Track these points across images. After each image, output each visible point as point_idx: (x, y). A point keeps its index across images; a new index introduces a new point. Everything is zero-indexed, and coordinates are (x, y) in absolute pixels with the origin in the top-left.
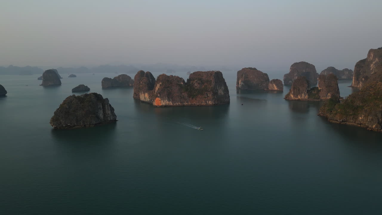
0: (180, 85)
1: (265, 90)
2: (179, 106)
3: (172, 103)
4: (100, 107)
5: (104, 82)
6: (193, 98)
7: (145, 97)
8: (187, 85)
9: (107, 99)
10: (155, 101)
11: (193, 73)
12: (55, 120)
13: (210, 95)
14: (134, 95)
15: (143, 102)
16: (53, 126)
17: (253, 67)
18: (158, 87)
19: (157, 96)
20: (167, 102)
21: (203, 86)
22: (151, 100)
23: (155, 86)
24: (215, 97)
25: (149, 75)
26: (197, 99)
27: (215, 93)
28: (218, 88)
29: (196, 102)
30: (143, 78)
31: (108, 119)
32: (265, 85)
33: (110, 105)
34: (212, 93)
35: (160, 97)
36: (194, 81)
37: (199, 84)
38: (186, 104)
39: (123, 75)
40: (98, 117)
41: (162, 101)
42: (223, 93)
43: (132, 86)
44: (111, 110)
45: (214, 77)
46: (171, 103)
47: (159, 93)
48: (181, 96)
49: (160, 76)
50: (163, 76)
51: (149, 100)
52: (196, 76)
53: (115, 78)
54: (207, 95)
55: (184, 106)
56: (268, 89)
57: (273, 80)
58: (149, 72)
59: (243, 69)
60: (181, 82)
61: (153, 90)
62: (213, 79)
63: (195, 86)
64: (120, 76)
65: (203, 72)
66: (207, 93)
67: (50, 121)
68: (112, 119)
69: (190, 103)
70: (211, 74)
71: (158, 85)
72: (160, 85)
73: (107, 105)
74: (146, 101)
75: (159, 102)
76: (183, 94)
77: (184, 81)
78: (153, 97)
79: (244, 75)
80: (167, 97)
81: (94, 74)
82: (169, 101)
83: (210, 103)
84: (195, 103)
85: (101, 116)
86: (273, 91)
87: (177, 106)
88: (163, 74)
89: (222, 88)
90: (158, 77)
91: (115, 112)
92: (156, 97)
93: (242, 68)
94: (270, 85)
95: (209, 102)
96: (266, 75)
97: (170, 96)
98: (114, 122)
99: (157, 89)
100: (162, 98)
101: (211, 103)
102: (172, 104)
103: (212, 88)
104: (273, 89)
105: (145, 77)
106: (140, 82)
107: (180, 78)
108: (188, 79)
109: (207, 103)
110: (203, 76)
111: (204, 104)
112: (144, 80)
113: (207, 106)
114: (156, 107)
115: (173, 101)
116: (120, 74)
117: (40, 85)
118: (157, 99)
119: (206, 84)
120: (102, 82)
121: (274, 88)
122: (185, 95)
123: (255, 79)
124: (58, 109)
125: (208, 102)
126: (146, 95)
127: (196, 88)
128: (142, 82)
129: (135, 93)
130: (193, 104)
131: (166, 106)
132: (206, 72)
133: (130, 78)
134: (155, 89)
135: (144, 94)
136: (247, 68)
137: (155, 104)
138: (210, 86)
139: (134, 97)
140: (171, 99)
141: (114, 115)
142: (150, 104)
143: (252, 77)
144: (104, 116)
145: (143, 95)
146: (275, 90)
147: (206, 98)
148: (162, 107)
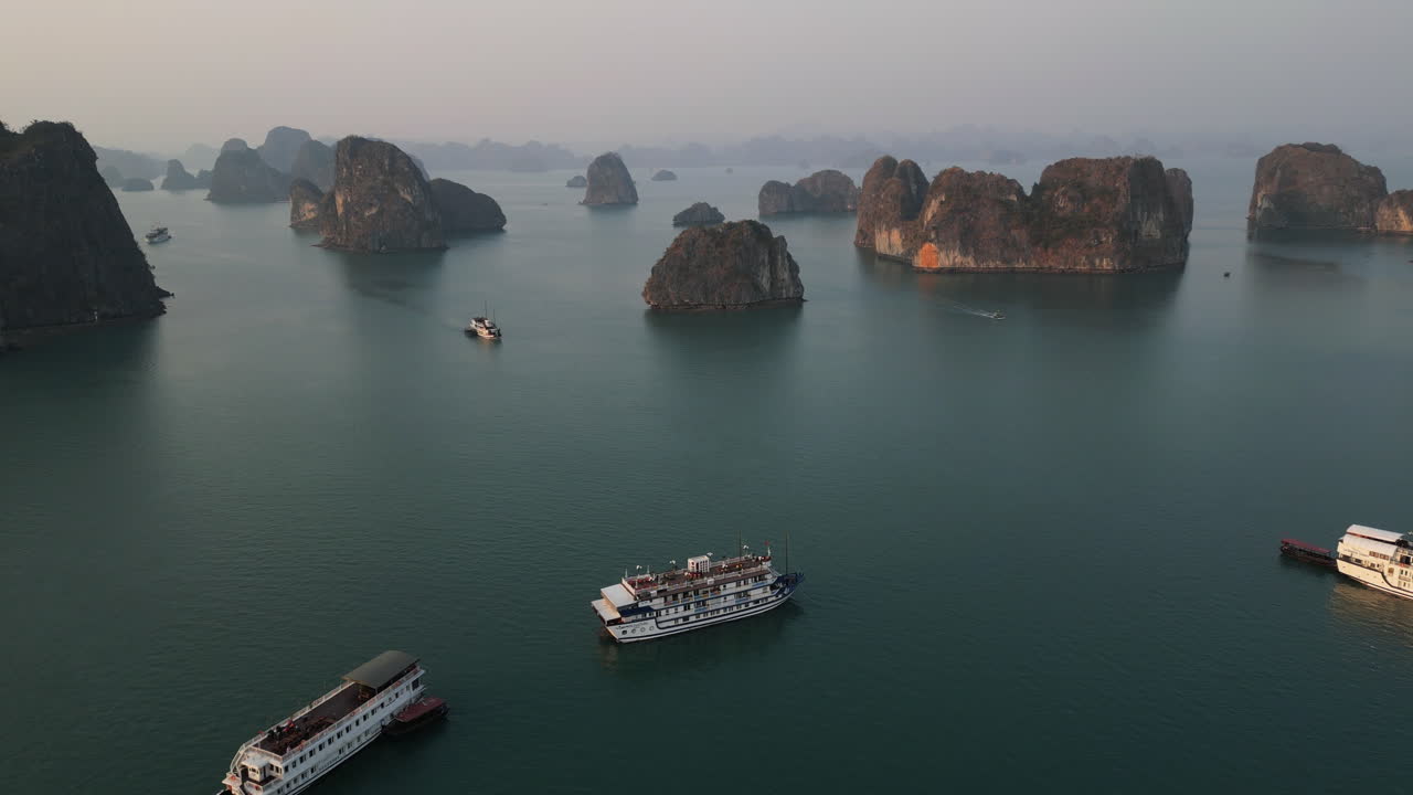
0: (1007, 205)
1: (1360, 232)
2: (996, 272)
3: (976, 261)
4: (763, 261)
5: (765, 194)
6: (1046, 248)
7: (890, 241)
8: (1028, 205)
9: (782, 238)
10: (920, 252)
11: (1056, 164)
12: (655, 287)
13: (1108, 238)
14: (857, 236)
15: (884, 258)
16: (649, 303)
17: (1324, 142)
18: (932, 209)
19: (926, 239)
20: (959, 259)
21: (1087, 209)
22: (909, 251)
23: (925, 204)
24: (1129, 247)
25: (911, 172)
26: (1060, 251)
27: (1127, 234)
28: (1142, 215)
29: (1055, 262)
30: (889, 180)
31: (782, 294)
32: (1364, 210)
33: (789, 256)
34: (1116, 233)
35: (938, 241)
36: (1056, 190)
37: (1071, 199)
38: (1020, 265)
39: (829, 171)
40: (757, 287)
41: (942, 255)
42: (1158, 234)
43: (854, 211)
44: (790, 271)
45: (1129, 180)
46: (970, 263)
47: (934, 228)
48: (1004, 241)
49: (943, 173)
50: (955, 173)
51: (901, 251)
52: (1069, 175)
53: (802, 183)
54: (1098, 238)
55: (1013, 271)
56: (1376, 227)
57: (1398, 193)
58: (912, 162)
59: (1280, 149)
60: (1009, 194)
61: (918, 221)
62: (1125, 184)
63: (1059, 208)
64: (816, 176)
65: (1090, 161)
66: (1096, 232)
67: (643, 290)
68: (792, 292)
69: (1034, 264)
70: (1120, 169)
71: (933, 202)
72: (942, 203)
73: (782, 255)
74: (894, 254)
75: (931, 256)
76: (1014, 232)
77: (1020, 191)
78: (915, 240)
79: (1279, 172)
80: (958, 242)
81: (729, 171)
82: (965, 253)
83: (1105, 264)
84: (1052, 264)
85: (765, 283)
86: (1392, 236)
87: (990, 272)
88: (955, 168)
89: (1157, 218)
90: (937, 179)
91: (800, 275)
92: (924, 242)
93: (1274, 147)
94: (1384, 212)
95: (1101, 261)
96: (1375, 172)
97: (968, 239)
98: (797, 302)
99: (930, 216)
100: (943, 244)
101: (1108, 265)
102: (972, 265)
103: (1117, 214)
104: (1395, 228)
105: (894, 178)
106: (878, 196)
107: (1009, 181)
108: (1036, 184)
109: (1093, 263)
110: (1089, 176)
111: (1083, 266)
112: (893, 186)
113: (1093, 275)
114: (921, 271)
115: (979, 255)
116: (818, 169)
117: (580, 204)
118: (927, 246)
119: (1096, 201)
120: (761, 196)
121: (1399, 226)
122: (1020, 235)
123: (1326, 190)
124: (662, 260)
125: (1097, 262)
126: (896, 236)
127: (1060, 214)
128: (886, 195)
129: (861, 231)
130: (1046, 266)
131: (952, 271)
132: (1102, 161)
133: (848, 181)
134: (923, 216)
135: (890, 234)
136: (1298, 146)
137: (919, 262)
138: (1114, 206)
139: (856, 244)
140: (972, 250)
141: (799, 285)
142: (904, 264)
143: (1311, 179)
144: (772, 284)
145: (885, 235)
146: (1403, 234)
147: (1094, 250)
148: (939, 271)
